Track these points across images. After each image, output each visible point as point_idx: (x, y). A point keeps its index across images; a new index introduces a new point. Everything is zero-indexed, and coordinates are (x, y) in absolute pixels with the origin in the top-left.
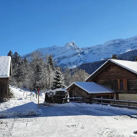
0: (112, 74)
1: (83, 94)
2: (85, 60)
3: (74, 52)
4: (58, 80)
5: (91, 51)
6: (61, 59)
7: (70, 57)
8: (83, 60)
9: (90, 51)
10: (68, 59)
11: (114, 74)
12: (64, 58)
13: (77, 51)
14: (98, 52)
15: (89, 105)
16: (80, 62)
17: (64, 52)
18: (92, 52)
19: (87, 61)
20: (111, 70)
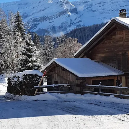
0: (119, 43)
1: (70, 78)
2: (79, 22)
3: (60, 10)
4: (30, 57)
5: (88, 7)
6: (38, 21)
7: (54, 18)
8: (75, 22)
9: (86, 7)
10: (51, 21)
11: (122, 43)
12: (44, 19)
13: (66, 7)
14: (100, 8)
15: (79, 96)
16: (70, 25)
17: (43, 9)
18: (91, 9)
19: (82, 24)
20: (118, 36)
